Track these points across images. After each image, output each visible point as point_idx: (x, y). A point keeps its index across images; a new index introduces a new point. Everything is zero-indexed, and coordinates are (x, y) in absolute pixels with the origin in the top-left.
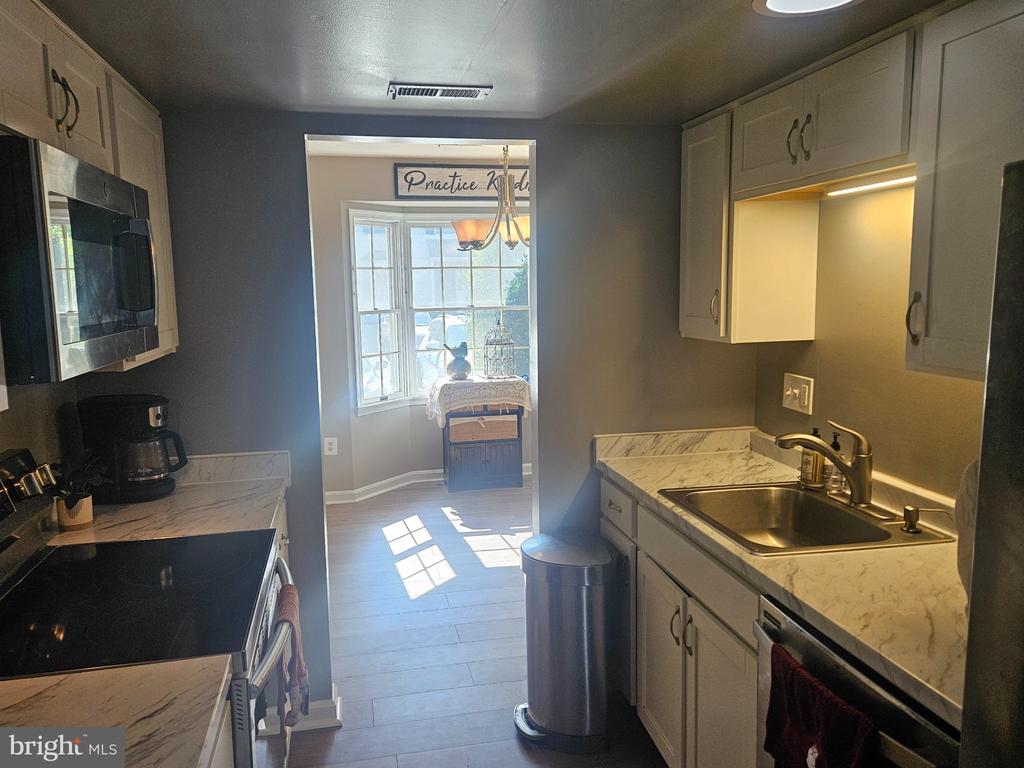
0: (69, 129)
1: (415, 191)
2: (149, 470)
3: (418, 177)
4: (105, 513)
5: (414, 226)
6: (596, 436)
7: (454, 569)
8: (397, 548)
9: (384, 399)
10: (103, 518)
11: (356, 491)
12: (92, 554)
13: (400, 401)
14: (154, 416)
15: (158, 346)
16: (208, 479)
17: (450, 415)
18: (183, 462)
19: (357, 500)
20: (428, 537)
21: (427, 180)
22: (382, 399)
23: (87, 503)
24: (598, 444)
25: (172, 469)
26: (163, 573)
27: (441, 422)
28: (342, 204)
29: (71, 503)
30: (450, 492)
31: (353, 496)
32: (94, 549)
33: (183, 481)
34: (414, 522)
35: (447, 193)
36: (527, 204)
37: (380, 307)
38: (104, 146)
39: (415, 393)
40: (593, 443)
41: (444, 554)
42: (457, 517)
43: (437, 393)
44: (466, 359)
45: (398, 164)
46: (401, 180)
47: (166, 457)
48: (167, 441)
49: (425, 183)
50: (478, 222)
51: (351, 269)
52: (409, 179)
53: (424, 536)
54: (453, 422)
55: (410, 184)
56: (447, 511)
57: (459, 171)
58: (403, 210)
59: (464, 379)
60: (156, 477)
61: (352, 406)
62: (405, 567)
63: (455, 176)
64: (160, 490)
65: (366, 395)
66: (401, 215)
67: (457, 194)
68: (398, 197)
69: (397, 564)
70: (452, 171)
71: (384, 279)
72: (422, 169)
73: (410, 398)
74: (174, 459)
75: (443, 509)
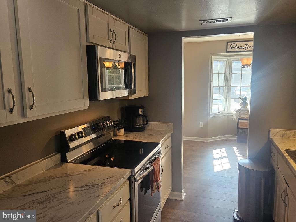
0: (114, 42)
1: (233, 50)
2: (139, 124)
3: (234, 45)
4: (127, 133)
5: (234, 60)
6: (271, 129)
7: (231, 166)
8: (215, 156)
9: (219, 112)
10: (126, 135)
11: (208, 139)
12: (123, 142)
13: (224, 114)
14: (141, 111)
15: (136, 94)
16: (153, 128)
17: (239, 119)
18: (147, 123)
19: (208, 141)
20: (226, 155)
21: (237, 46)
22: (218, 112)
23: (122, 130)
24: (271, 132)
25: (144, 125)
26: (141, 150)
27: (236, 121)
28: (210, 55)
29: (119, 130)
30: (238, 143)
31: (207, 140)
32: (124, 141)
33: (148, 128)
34: (223, 150)
35: (244, 50)
36: (251, 53)
37: (220, 85)
38: (126, 45)
39: (229, 112)
40: (269, 132)
41: (229, 161)
42: (237, 151)
43: (235, 112)
44: (247, 102)
45: (228, 42)
46: (229, 47)
47: (143, 121)
48: (144, 117)
49: (236, 47)
50: (247, 59)
51: (211, 74)
52: (231, 46)
53: (225, 154)
54: (240, 121)
55: (232, 48)
56: (235, 148)
57: (248, 43)
58: (230, 56)
59: (246, 108)
60: (140, 126)
61: (208, 114)
62: (215, 162)
63: (247, 44)
64: (141, 129)
65: (213, 111)
66: (229, 57)
67: (247, 50)
68: (227, 52)
69: (214, 161)
70: (246, 43)
71: (222, 77)
72: (236, 43)
73: (228, 113)
74: (145, 122)
75: (234, 148)
